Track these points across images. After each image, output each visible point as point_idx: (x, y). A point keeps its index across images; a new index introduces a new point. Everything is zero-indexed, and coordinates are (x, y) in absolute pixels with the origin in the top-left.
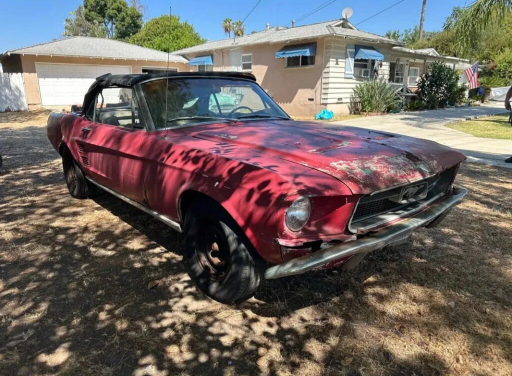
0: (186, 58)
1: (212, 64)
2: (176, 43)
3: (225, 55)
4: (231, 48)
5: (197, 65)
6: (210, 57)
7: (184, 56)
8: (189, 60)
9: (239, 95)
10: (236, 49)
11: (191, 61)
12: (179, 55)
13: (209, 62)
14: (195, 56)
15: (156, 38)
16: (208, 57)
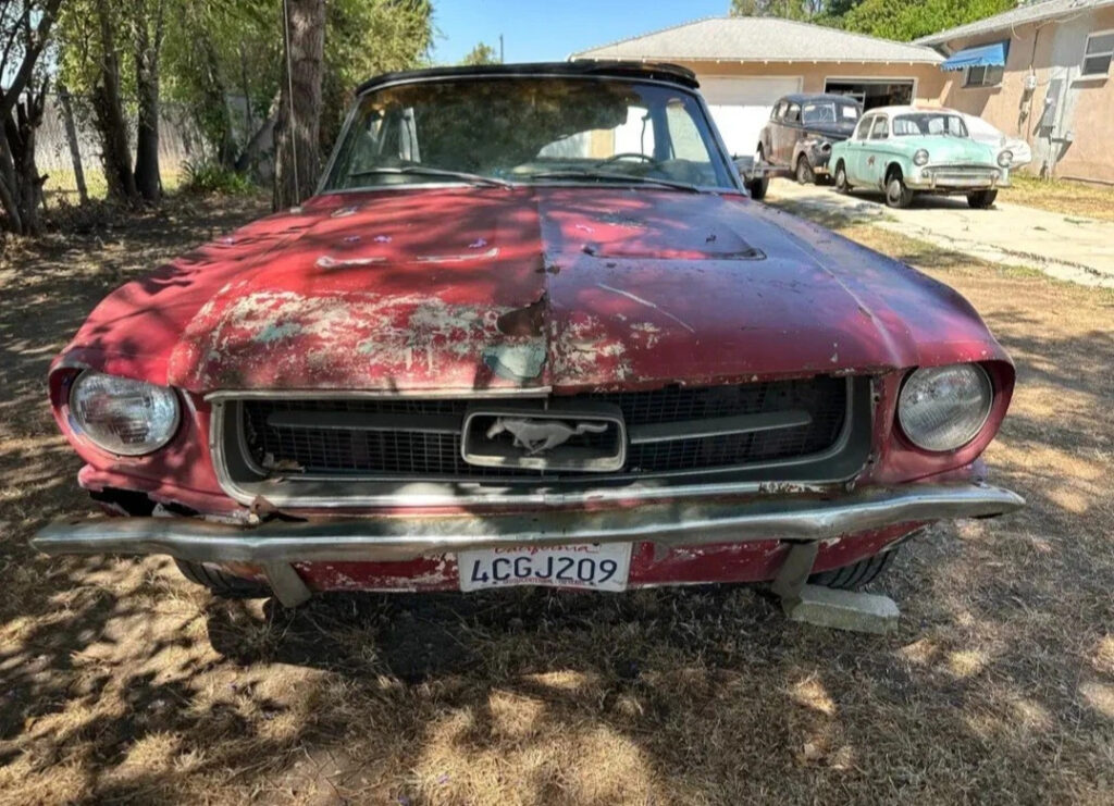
0: (942, 52)
1: (1002, 64)
2: (953, 16)
3: (1042, 37)
4: (1061, 17)
5: (966, 66)
6: (1000, 47)
7: (938, 48)
8: (947, 56)
9: (1058, 140)
10: (1076, 17)
11: (952, 59)
12: (929, 46)
13: (997, 57)
14: (963, 46)
15: (907, 9)
16: (996, 46)
